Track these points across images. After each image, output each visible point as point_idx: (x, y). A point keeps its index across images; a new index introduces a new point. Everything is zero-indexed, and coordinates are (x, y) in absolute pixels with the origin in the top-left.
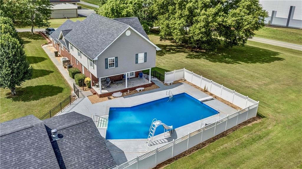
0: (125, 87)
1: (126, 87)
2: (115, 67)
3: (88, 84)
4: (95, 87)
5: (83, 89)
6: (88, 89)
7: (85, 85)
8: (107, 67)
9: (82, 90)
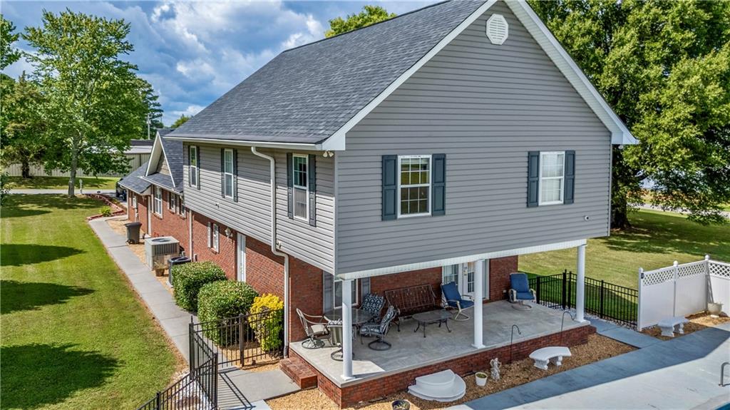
0: (472, 339)
1: (479, 345)
2: (430, 214)
3: (269, 326)
4: (309, 344)
5: (242, 359)
6: (268, 358)
7: (250, 337)
8: (390, 210)
9: (234, 365)
